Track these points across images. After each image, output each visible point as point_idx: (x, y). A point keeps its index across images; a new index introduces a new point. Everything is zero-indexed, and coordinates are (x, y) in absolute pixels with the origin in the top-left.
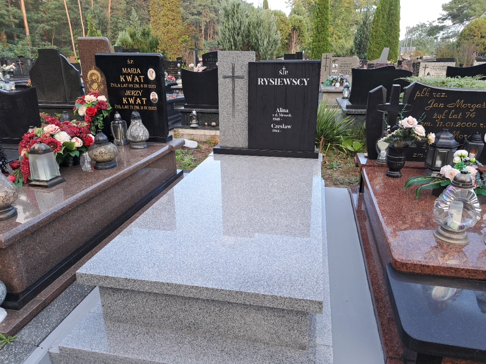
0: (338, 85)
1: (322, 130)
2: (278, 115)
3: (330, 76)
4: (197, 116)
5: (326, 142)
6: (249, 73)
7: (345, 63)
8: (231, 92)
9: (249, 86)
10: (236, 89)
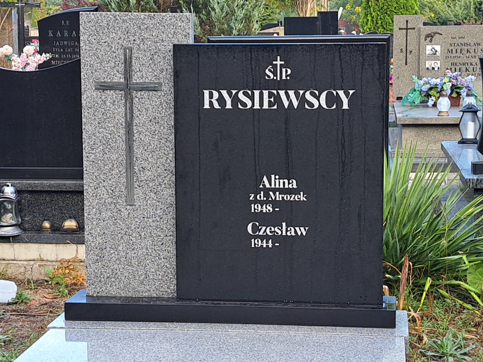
0: (444, 103)
1: (403, 239)
2: (267, 195)
3: (420, 78)
4: (19, 202)
5: (419, 274)
6: (177, 74)
7: (462, 41)
8: (122, 131)
9: (176, 113)
10: (136, 121)
